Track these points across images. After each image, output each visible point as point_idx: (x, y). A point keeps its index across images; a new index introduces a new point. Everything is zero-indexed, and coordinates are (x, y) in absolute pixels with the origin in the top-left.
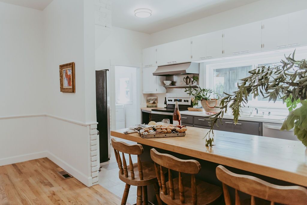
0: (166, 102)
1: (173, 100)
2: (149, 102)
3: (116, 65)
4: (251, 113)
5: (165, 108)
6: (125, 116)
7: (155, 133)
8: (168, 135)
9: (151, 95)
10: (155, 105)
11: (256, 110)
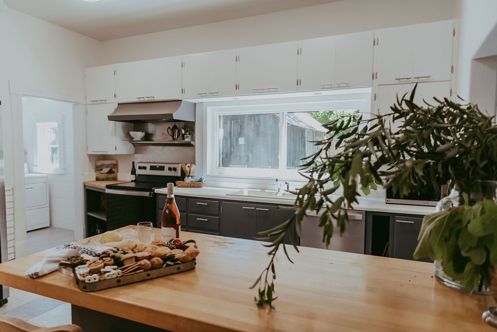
0: (135, 170)
1: (148, 166)
2: (101, 170)
3: (24, 95)
4: (279, 189)
5: (132, 181)
6: (50, 197)
7: (121, 274)
8: (154, 273)
9: (105, 157)
10: (112, 176)
11: (287, 184)
